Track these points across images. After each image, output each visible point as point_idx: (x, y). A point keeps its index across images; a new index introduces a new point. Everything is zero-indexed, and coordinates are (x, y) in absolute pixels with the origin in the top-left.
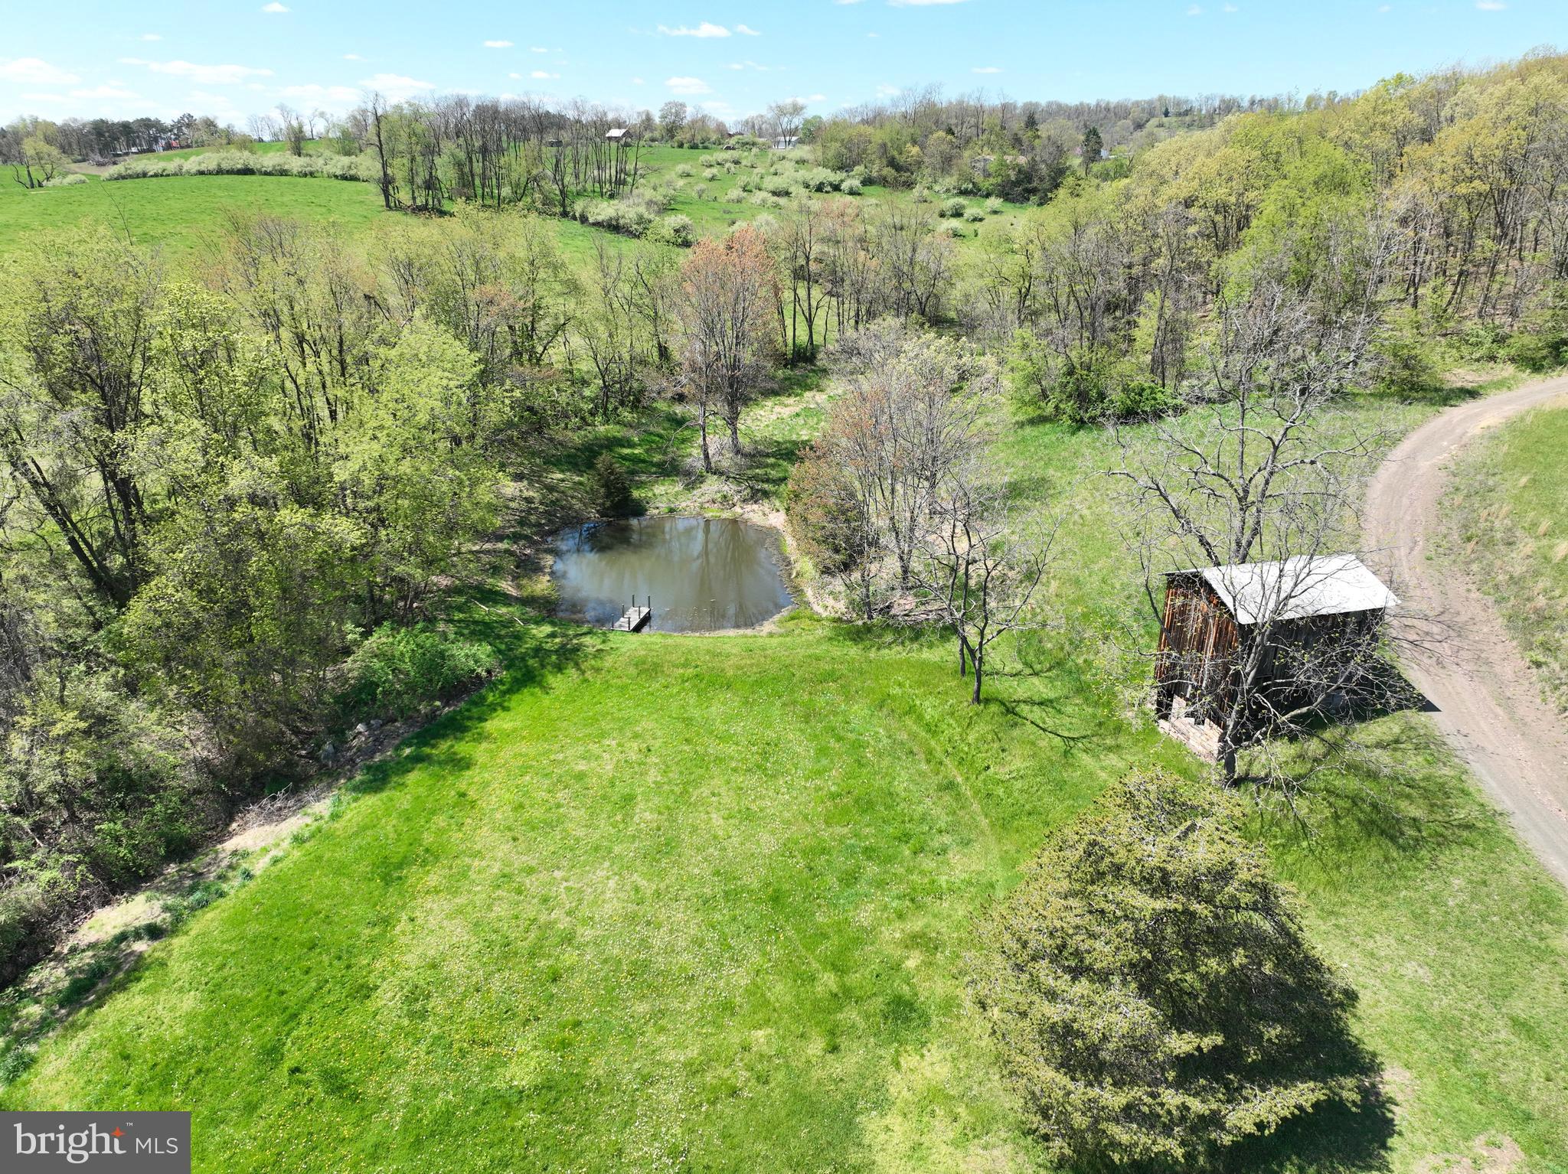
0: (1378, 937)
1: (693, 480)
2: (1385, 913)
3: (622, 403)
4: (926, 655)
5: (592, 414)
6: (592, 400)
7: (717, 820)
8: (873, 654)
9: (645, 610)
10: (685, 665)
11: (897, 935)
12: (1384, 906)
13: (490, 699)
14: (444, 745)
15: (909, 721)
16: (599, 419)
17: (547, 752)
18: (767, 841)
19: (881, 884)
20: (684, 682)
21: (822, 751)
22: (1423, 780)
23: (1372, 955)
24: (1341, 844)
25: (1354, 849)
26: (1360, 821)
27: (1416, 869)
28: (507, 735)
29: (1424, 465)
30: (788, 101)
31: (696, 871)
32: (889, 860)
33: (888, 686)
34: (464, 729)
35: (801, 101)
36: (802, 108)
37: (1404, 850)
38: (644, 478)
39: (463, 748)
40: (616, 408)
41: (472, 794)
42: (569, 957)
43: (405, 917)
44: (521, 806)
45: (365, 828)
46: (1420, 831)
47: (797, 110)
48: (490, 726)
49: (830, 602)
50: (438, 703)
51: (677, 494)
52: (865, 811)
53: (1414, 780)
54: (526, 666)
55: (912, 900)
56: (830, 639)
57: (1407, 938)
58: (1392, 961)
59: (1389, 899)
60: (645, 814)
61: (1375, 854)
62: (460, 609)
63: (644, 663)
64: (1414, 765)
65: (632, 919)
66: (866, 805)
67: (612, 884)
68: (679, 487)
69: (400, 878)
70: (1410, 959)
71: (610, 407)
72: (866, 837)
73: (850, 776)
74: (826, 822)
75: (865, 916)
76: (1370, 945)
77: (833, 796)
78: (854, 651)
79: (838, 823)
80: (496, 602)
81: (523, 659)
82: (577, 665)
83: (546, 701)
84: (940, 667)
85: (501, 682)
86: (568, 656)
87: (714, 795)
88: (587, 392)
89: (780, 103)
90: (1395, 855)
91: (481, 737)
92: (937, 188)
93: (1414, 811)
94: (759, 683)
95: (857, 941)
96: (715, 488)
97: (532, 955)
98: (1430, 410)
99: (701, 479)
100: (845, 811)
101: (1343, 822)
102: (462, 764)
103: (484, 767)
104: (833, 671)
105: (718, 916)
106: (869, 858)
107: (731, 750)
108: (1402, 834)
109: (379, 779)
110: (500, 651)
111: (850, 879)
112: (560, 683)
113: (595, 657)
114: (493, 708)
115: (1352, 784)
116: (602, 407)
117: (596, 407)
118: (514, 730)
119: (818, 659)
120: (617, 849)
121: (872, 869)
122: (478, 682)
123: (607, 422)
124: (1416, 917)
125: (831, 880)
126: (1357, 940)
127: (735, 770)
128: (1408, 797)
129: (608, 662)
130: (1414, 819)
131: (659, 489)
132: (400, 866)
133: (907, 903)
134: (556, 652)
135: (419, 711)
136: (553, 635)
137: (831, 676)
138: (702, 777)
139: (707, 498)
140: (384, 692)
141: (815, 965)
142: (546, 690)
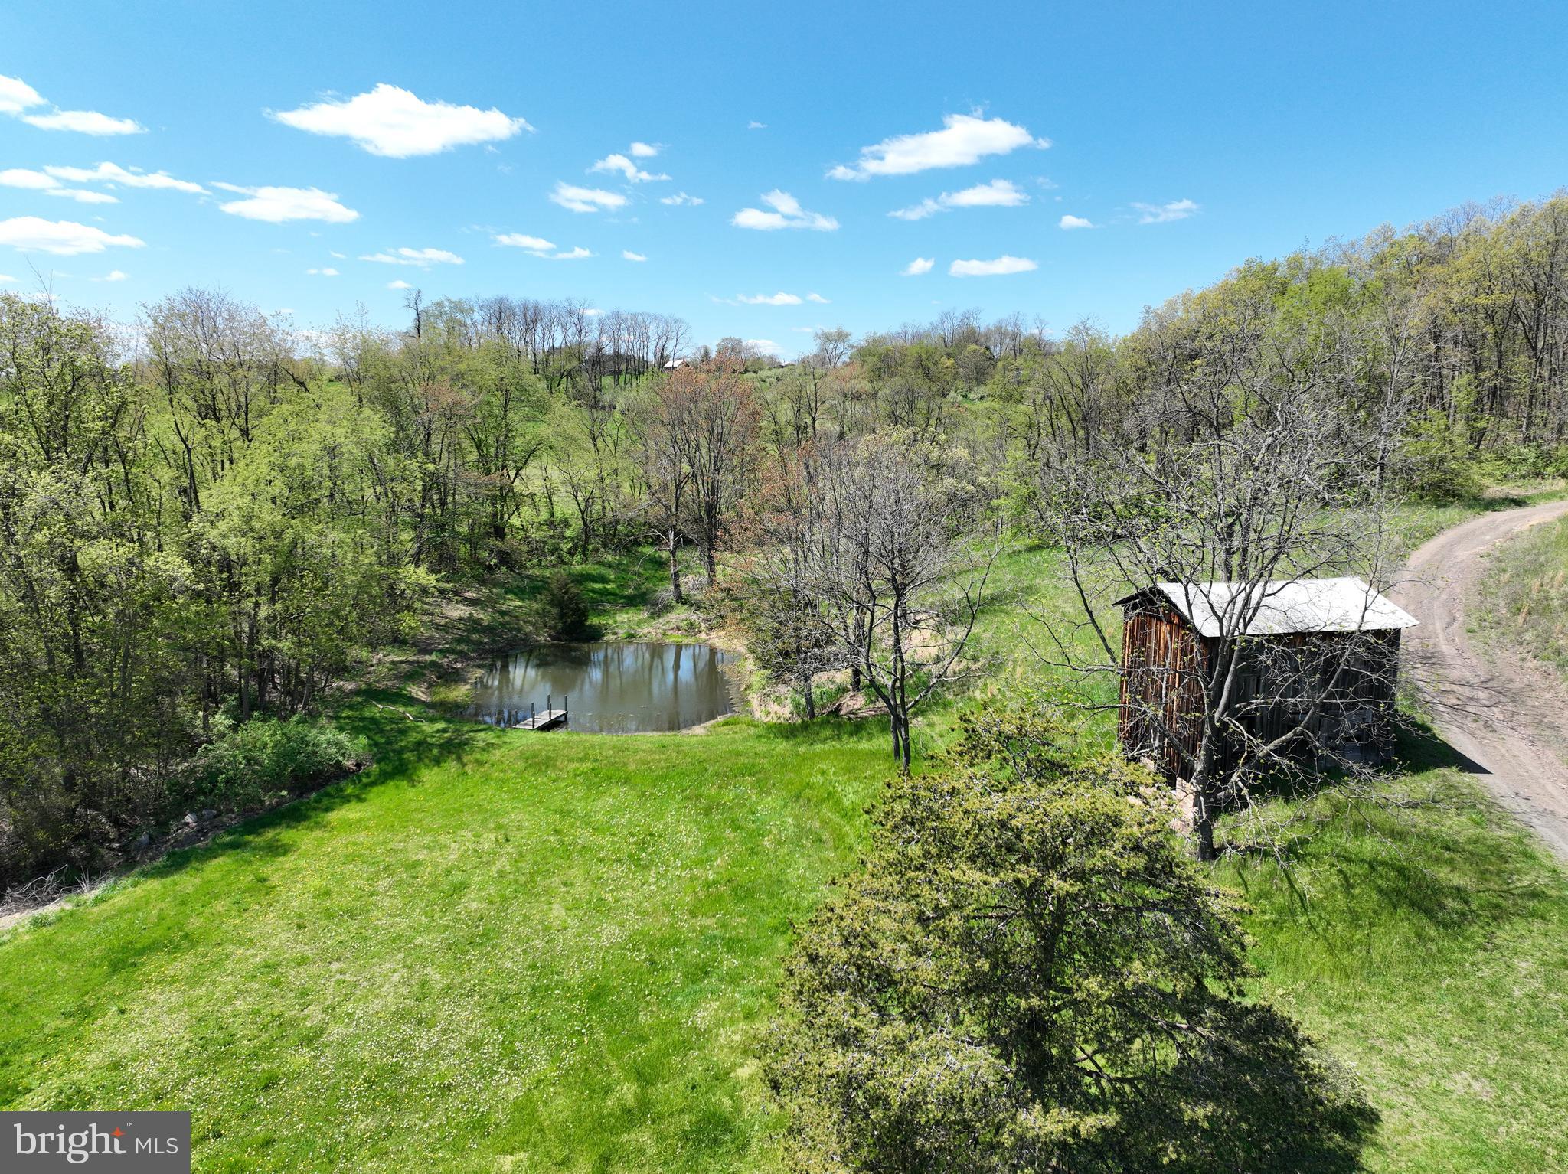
0: (1410, 1039)
1: (660, 610)
2: (1421, 1009)
3: (605, 546)
4: (865, 745)
5: (571, 552)
6: (571, 539)
7: (558, 911)
8: (802, 749)
9: (558, 713)
10: (582, 760)
11: (737, 1038)
12: (1417, 999)
13: (349, 790)
14: (270, 834)
15: (826, 810)
16: (577, 558)
17: (384, 843)
18: (610, 932)
19: (734, 979)
20: (576, 775)
21: (714, 841)
22: (1469, 841)
23: (1403, 1063)
24: (1354, 919)
25: (1371, 925)
26: (1380, 890)
27: (1464, 950)
28: (349, 825)
29: (1463, 554)
30: (832, 329)
31: (508, 964)
32: (756, 952)
33: (810, 775)
34: (306, 818)
35: (846, 330)
36: (847, 335)
37: (1446, 926)
38: (608, 607)
39: (286, 835)
40: (596, 550)
41: (274, 880)
42: (299, 1059)
43: (115, 1008)
44: (327, 893)
45: (128, 911)
46: (1467, 903)
47: (841, 336)
48: (333, 816)
49: (773, 707)
50: (284, 793)
51: (638, 624)
52: (741, 900)
53: (1456, 842)
54: (400, 760)
55: (770, 998)
56: (759, 737)
57: (1454, 1040)
58: (1431, 1071)
59: (1425, 989)
60: (472, 903)
61: (1404, 928)
62: (351, 707)
63: (536, 756)
64: (1455, 825)
65: (400, 1016)
66: (744, 894)
67: (396, 977)
68: (644, 615)
69: (135, 965)
70: (1459, 1069)
71: (590, 547)
72: (735, 928)
73: (736, 863)
74: (691, 912)
75: (704, 1015)
76: (1399, 1050)
77: (708, 885)
78: (782, 746)
79: (705, 914)
80: (394, 703)
81: (400, 752)
82: (459, 759)
83: (411, 793)
84: (872, 755)
85: (368, 775)
86: (453, 748)
87: (565, 884)
88: (568, 533)
89: (827, 330)
90: (1433, 933)
91: (319, 825)
93: (1456, 880)
94: (663, 778)
95: (685, 1045)
96: (683, 616)
97: (254, 1056)
99: (668, 608)
100: (720, 899)
101: (1357, 891)
102: (277, 850)
103: (305, 855)
104: (754, 766)
105: (513, 1015)
106: (730, 950)
107: (605, 840)
108: (1442, 907)
109: (176, 864)
110: (376, 744)
111: (700, 972)
112: (430, 776)
113: (483, 750)
114: (347, 800)
115: (1369, 846)
116: (582, 545)
117: (576, 546)
118: (361, 820)
119: (739, 754)
120: (419, 940)
121: (730, 961)
122: (341, 773)
123: (585, 561)
124: (1466, 1012)
125: (675, 976)
126: (1378, 1043)
127: (601, 860)
128: (1450, 862)
129: (496, 755)
130: (1458, 889)
131: (622, 617)
132: (141, 952)
133: (764, 1001)
134: (441, 746)
135: (263, 802)
136: (444, 731)
137: (750, 770)
138: (558, 866)
139: (672, 625)
140: (227, 781)
141: (616, 1074)
142: (412, 783)
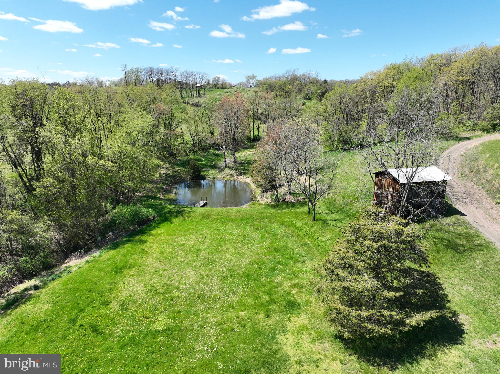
0: (453, 279)
1: (221, 170)
2: (455, 272)
3: (199, 150)
4: (297, 210)
5: (189, 152)
6: (189, 148)
7: (228, 256)
8: (279, 211)
9: (205, 202)
10: (218, 215)
11: (289, 284)
12: (454, 270)
13: (154, 225)
14: (138, 237)
15: (292, 228)
16: (191, 154)
17: (171, 239)
18: (245, 261)
19: (283, 271)
20: (217, 220)
21: (263, 237)
22: (464, 233)
23: (452, 284)
24: (438, 252)
25: (442, 253)
26: (444, 245)
27: (464, 259)
28: (159, 235)
30: (251, 74)
31: (221, 269)
32: (286, 264)
33: (285, 219)
34: (145, 233)
35: (255, 75)
36: (256, 77)
37: (460, 253)
38: (205, 169)
39: (143, 238)
40: (197, 151)
41: (146, 249)
42: (177, 293)
43: (122, 283)
44: (163, 253)
45: (110, 259)
46: (464, 248)
47: (254, 77)
48: (153, 232)
49: (265, 199)
50: (136, 226)
51: (216, 174)
52: (277, 252)
53: (461, 233)
54: (166, 216)
55: (294, 275)
56: (265, 208)
57: (463, 278)
58: (458, 285)
59: (456, 268)
60: (204, 254)
61: (450, 254)
62: (144, 201)
63: (204, 215)
64: (460, 229)
65: (199, 283)
66: (278, 250)
67: (192, 273)
68: (217, 172)
69: (121, 272)
70: (465, 285)
71: (195, 150)
72: (278, 259)
73: (272, 242)
74: (264, 255)
75: (278, 279)
76: (451, 281)
77: (267, 248)
78: (273, 211)
79: (269, 255)
80: (156, 200)
81: (165, 214)
82: (182, 216)
83: (172, 225)
84: (302, 213)
85: (158, 221)
86: (179, 213)
87: (227, 249)
88: (188, 146)
89: (249, 75)
90: (457, 255)
91: (150, 235)
92: (297, 98)
93: (461, 242)
94: (242, 220)
95: (275, 287)
96: (228, 172)
97: (165, 293)
98: (456, 142)
99: (224, 169)
100: (271, 252)
101: (438, 246)
102: (145, 242)
103: (151, 243)
104: (267, 216)
105: (228, 281)
106: (279, 264)
107: (233, 237)
108: (459, 249)
109: (115, 246)
110: (157, 212)
111: (273, 270)
112: (176, 221)
113: (188, 213)
114: (154, 228)
115: (440, 235)
116: (192, 150)
117: (191, 150)
118: (161, 233)
119: (261, 213)
120: (194, 264)
121: (280, 267)
122: (150, 220)
123: (194, 155)
124: (465, 272)
125: (267, 271)
126: (446, 280)
127: (234, 242)
128: (460, 238)
129: (193, 214)
130: (462, 245)
131: (210, 172)
132: (121, 269)
133: (292, 276)
134: (176, 212)
135: (130, 229)
136: (175, 208)
137: (266, 217)
138: (223, 244)
139: (226, 175)
140: (118, 223)
141: (261, 294)
142: (171, 223)
